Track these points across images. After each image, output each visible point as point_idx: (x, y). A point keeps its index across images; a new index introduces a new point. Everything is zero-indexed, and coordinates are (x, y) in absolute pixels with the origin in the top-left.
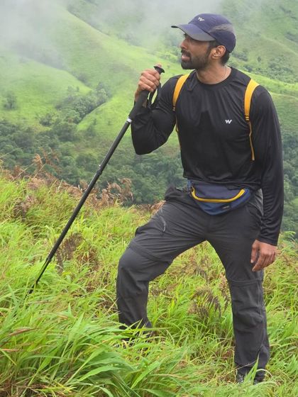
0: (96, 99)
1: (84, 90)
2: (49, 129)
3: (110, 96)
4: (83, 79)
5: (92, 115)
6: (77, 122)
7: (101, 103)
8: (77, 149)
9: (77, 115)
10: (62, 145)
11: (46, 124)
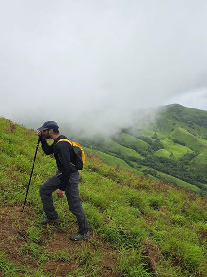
0: (195, 154)
1: (192, 152)
2: (182, 162)
3: (199, 154)
4: (192, 149)
5: (194, 158)
6: (190, 160)
7: (197, 155)
8: (190, 167)
9: (190, 158)
10: (186, 166)
11: (181, 160)
